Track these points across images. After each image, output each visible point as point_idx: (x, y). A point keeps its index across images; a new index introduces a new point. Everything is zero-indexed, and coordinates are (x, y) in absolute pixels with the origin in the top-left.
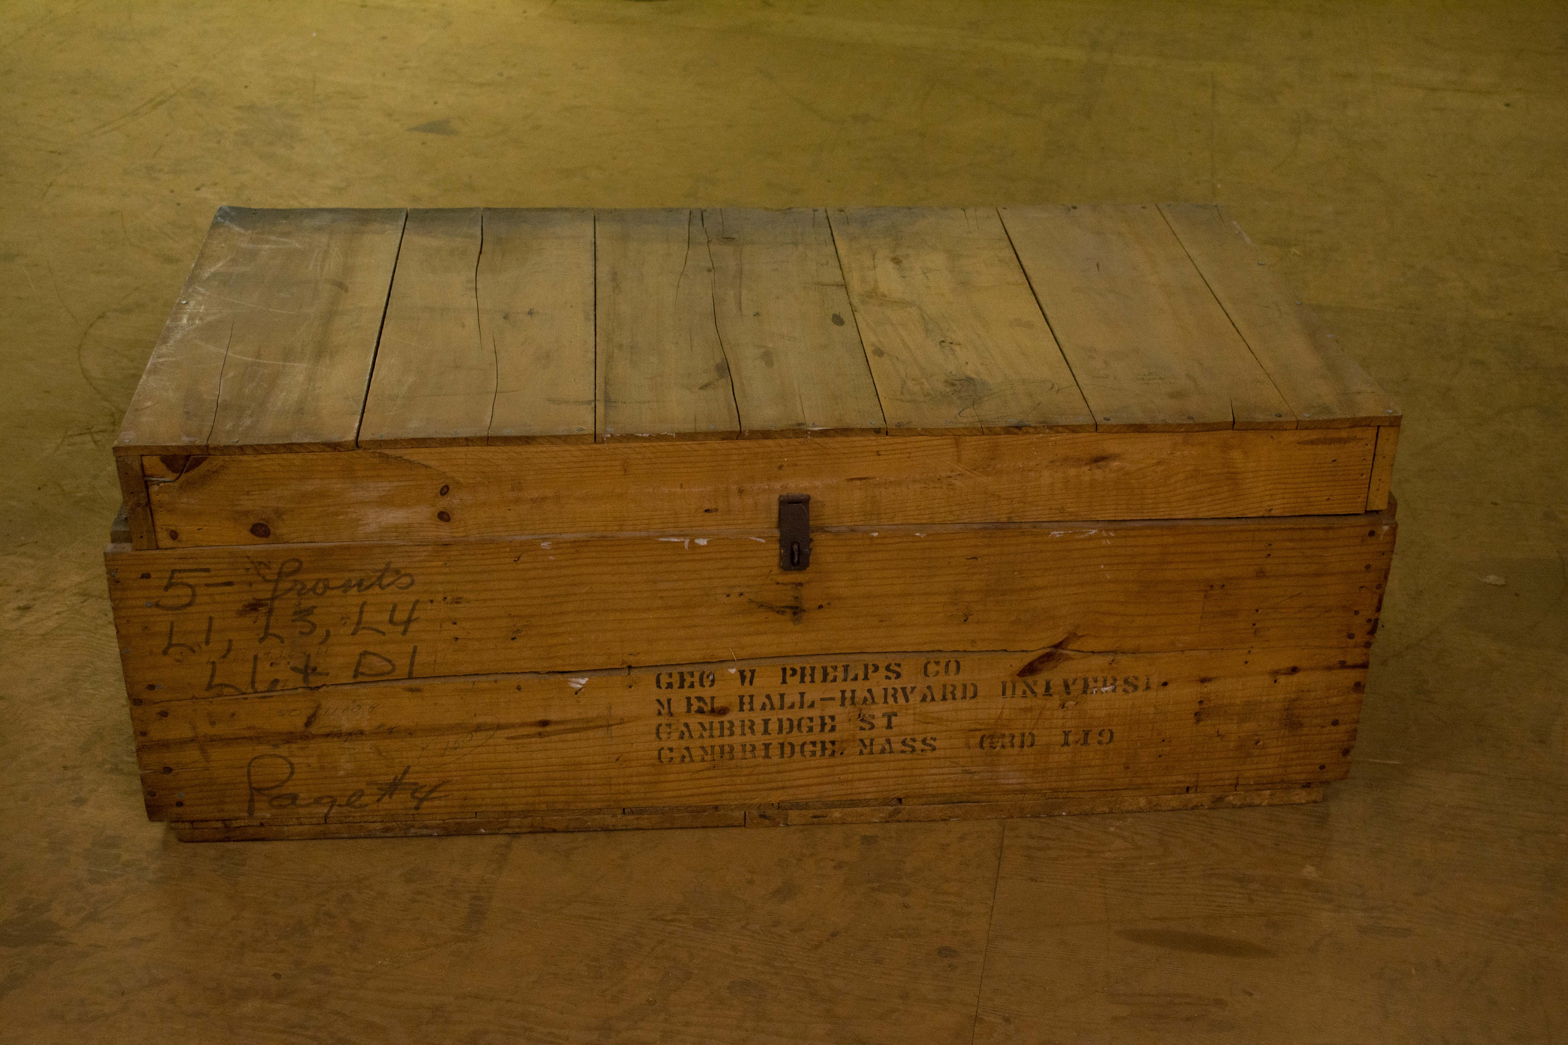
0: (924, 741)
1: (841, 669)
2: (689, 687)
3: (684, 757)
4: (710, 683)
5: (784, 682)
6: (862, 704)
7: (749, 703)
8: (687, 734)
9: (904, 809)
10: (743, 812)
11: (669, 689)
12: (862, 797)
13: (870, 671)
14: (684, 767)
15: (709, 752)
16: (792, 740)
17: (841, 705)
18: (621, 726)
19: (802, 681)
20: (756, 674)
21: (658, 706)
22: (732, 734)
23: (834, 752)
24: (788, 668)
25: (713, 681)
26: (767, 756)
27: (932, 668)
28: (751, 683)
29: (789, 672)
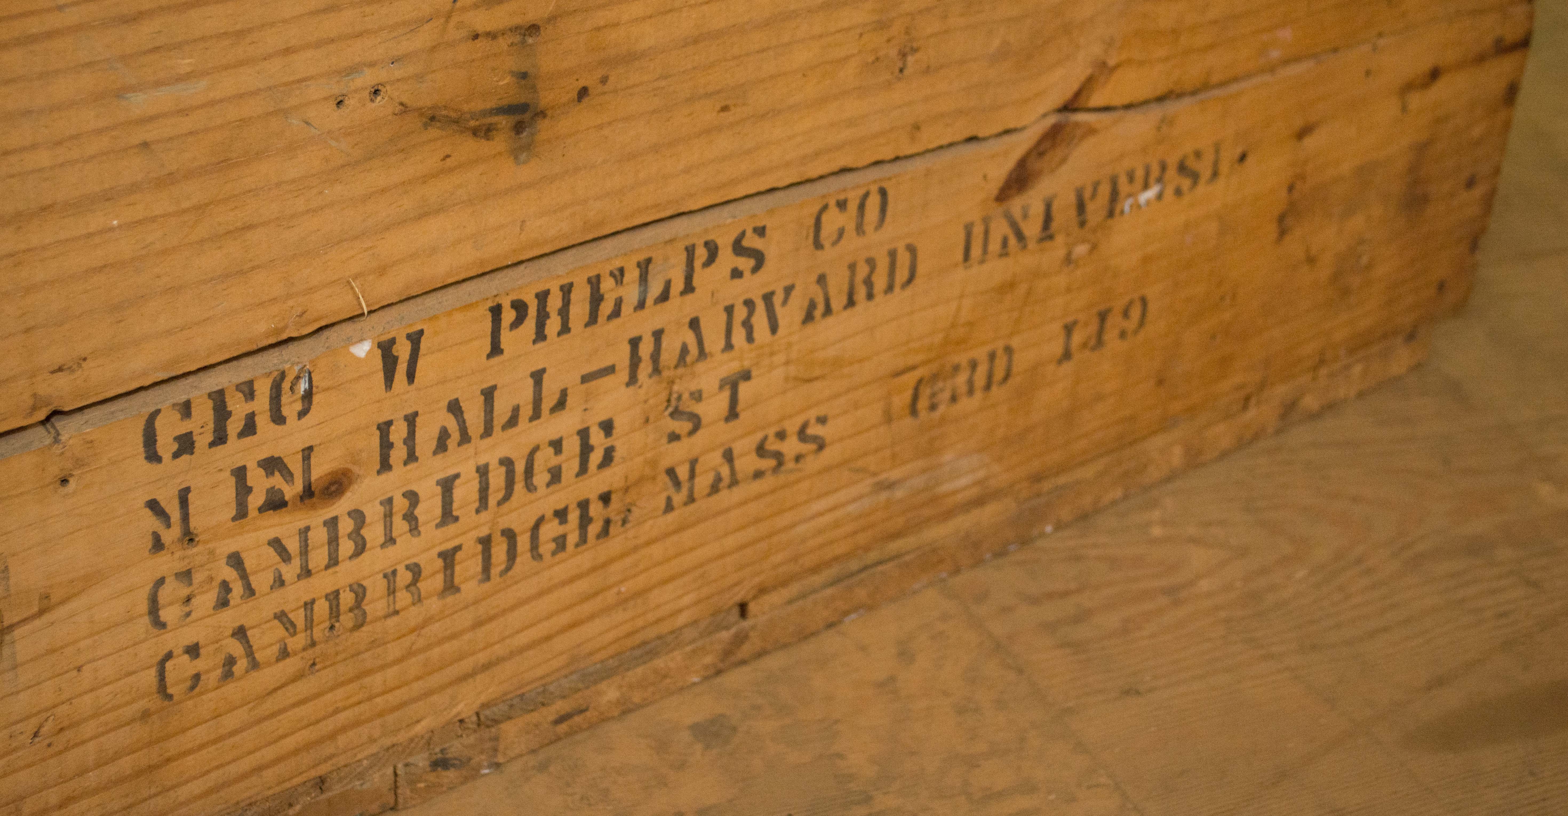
0: (802, 434)
1: (631, 275)
2: (242, 434)
3: (231, 661)
4: (298, 406)
5: (496, 349)
6: (676, 367)
7: (405, 443)
8: (237, 588)
9: (753, 628)
10: (390, 771)
11: (185, 457)
12: (665, 628)
13: (698, 263)
14: (231, 689)
15: (300, 622)
16: (505, 522)
17: (628, 385)
18: (47, 618)
19: (540, 335)
20: (424, 344)
21: (151, 522)
22: (361, 548)
23: (608, 522)
24: (506, 304)
25: (308, 396)
26: (450, 587)
27: (833, 221)
28: (411, 376)
29: (508, 316)
